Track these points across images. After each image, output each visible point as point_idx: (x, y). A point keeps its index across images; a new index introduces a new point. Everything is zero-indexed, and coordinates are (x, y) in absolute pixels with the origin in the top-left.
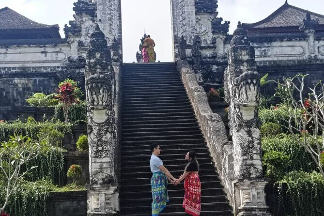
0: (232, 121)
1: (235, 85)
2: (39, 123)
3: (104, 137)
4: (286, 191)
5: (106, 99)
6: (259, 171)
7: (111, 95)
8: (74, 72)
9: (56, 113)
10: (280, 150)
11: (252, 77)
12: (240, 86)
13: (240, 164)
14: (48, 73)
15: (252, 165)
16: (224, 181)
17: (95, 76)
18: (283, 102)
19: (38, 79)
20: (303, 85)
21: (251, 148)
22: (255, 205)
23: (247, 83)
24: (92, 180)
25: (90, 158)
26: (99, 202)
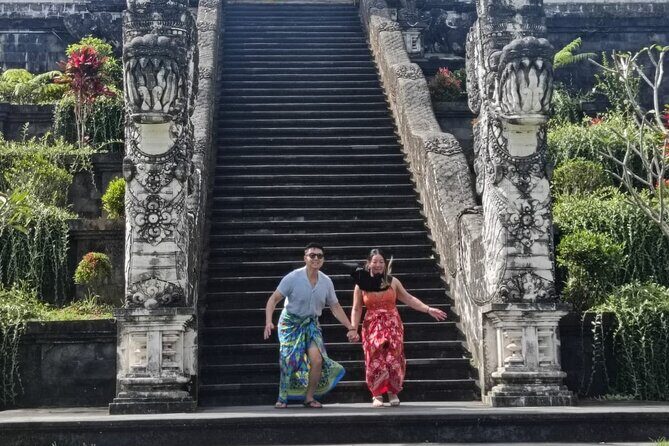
0: (484, 159)
1: (492, 70)
2: (13, 145)
3: (164, 190)
4: (611, 333)
5: (173, 95)
6: (546, 283)
7: (184, 88)
8: (106, 19)
9: (58, 119)
10: (603, 228)
11: (534, 51)
12: (504, 73)
13: (499, 265)
14: (43, 20)
15: (529, 269)
16: (459, 305)
17: (146, 38)
18: (613, 108)
19: (17, 34)
20: (661, 72)
21: (528, 226)
22: (532, 370)
23: (522, 66)
24: (130, 298)
25: (128, 243)
26: (146, 353)
